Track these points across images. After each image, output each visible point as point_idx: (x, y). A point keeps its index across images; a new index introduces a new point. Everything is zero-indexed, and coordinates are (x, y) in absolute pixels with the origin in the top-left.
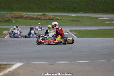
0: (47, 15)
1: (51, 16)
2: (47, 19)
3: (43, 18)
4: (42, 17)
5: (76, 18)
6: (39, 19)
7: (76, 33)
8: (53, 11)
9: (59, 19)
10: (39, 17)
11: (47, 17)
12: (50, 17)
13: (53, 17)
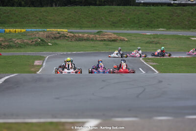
0: (106, 33)
1: (112, 35)
2: (105, 40)
3: (98, 39)
4: (97, 36)
5: (154, 38)
6: (92, 40)
7: (155, 64)
8: (114, 26)
9: (126, 39)
10: (91, 36)
11: (106, 37)
12: (110, 36)
13: (115, 36)
